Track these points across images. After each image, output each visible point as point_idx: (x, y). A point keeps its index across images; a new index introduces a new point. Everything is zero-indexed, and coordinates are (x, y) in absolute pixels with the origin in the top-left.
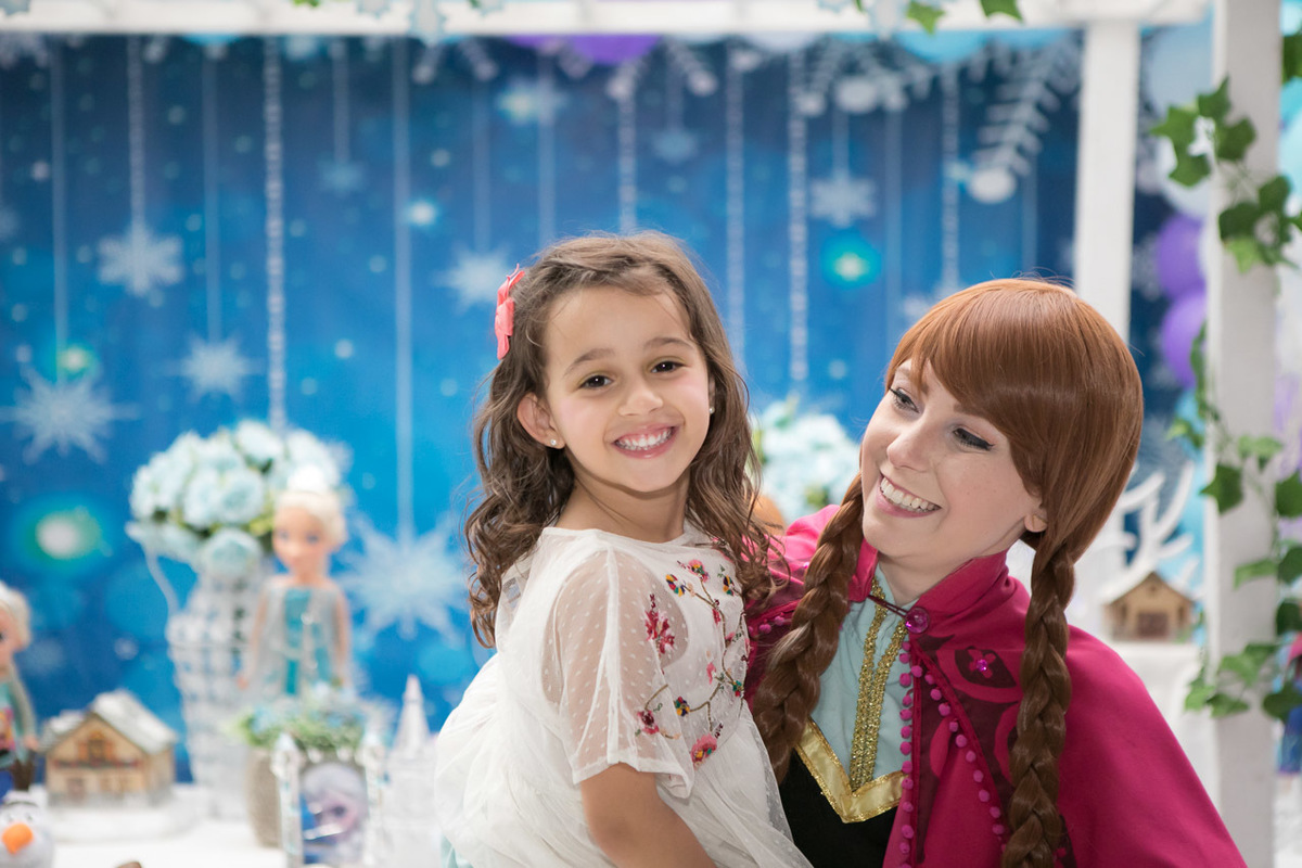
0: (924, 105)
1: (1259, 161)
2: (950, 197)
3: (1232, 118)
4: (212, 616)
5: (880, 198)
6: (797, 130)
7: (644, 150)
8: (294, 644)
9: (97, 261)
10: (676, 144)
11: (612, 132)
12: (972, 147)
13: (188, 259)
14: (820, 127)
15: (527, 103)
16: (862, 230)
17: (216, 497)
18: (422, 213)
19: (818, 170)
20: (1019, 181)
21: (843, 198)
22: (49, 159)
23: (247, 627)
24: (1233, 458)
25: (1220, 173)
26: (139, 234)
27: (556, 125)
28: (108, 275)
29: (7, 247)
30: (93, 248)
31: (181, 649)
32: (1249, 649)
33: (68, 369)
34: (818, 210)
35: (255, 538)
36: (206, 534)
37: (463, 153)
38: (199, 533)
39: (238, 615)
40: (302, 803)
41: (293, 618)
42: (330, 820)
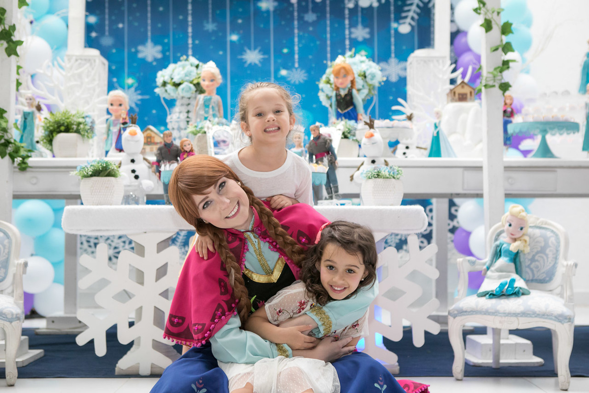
0: (384, 6)
2: (392, 32)
4: (180, 112)
5: (371, 33)
6: (347, 12)
7: (300, 18)
8: (207, 112)
9: (137, 52)
10: (310, 17)
11: (292, 13)
12: (399, 18)
13: (163, 52)
14: (354, 11)
15: (266, 4)
16: (367, 42)
17: (183, 73)
18: (234, 38)
19: (353, 25)
20: (413, 27)
21: (360, 33)
22: (123, 23)
23: (190, 115)
24: (489, 16)
26: (149, 44)
27: (275, 11)
28: (140, 56)
29: (110, 47)
30: (136, 48)
31: (171, 122)
32: (495, 69)
33: (128, 84)
34: (353, 36)
35: (194, 85)
36: (179, 84)
37: (247, 20)
38: (177, 85)
39: (188, 112)
40: (213, 138)
41: (206, 104)
42: (222, 144)
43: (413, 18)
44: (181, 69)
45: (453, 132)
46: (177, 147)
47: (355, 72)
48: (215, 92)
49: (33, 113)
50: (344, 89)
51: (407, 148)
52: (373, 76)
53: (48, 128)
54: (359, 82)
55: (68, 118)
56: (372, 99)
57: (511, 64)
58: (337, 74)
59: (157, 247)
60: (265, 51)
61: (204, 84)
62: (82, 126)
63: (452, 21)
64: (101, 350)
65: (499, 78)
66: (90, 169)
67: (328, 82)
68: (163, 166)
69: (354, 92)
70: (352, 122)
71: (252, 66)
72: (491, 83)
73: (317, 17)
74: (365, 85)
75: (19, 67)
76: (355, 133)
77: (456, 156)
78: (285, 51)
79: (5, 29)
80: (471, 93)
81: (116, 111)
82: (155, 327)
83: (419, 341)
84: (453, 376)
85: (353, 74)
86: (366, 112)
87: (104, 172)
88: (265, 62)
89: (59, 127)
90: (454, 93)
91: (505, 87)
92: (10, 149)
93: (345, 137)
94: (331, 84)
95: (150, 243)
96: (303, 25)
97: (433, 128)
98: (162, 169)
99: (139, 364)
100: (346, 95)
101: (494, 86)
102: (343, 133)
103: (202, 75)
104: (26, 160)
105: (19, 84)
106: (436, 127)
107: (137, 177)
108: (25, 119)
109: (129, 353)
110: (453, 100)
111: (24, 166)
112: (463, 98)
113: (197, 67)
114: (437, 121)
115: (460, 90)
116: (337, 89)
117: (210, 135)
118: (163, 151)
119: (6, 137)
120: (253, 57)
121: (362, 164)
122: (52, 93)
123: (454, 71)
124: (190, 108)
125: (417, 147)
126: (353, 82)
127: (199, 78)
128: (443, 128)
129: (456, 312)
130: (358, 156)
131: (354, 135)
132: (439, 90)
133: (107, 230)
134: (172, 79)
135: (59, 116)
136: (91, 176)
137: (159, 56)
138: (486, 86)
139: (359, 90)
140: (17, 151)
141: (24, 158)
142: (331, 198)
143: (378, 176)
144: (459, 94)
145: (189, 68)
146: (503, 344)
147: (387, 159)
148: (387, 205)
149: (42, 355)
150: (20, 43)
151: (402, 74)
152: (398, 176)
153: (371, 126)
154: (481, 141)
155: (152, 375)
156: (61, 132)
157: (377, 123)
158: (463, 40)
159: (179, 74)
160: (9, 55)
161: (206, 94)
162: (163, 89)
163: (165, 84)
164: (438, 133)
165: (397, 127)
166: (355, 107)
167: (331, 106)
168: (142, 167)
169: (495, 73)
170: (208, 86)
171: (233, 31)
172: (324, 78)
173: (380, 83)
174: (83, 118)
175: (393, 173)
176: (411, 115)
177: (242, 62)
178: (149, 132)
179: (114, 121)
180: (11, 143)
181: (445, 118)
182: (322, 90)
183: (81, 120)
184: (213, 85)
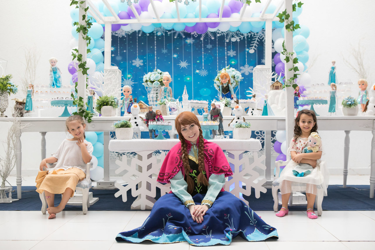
0: (242, 41)
1: (290, 19)
2: (246, 53)
3: (287, 14)
5: (237, 53)
6: (226, 44)
7: (205, 47)
10: (209, 46)
11: (201, 44)
12: (249, 47)
13: (144, 63)
14: (229, 44)
15: (189, 41)
16: (235, 57)
18: (175, 56)
19: (228, 50)
20: (255, 50)
21: (232, 53)
22: (126, 50)
24: (288, 56)
25: (286, 21)
26: (138, 59)
27: (193, 44)
28: (133, 64)
29: (120, 61)
30: (132, 61)
31: (149, 98)
32: (291, 78)
33: (128, 77)
34: (228, 55)
35: (160, 82)
36: (153, 82)
37: (181, 48)
38: (152, 82)
39: (157, 93)
40: (169, 107)
41: (165, 91)
42: (173, 110)
43: (255, 47)
44: (154, 75)
45: (272, 103)
46: (154, 113)
47: (230, 76)
48: (169, 85)
49: (92, 97)
50: (225, 84)
51: (253, 109)
52: (238, 77)
53: (99, 103)
54: (232, 80)
55: (107, 99)
56: (237, 87)
57: (298, 76)
58: (222, 78)
59: (148, 157)
60: (189, 62)
61: (164, 82)
62: (113, 103)
63: (273, 48)
64: (125, 199)
65: (293, 82)
66: (120, 125)
67: (218, 80)
68: (149, 122)
69: (230, 85)
70: (229, 99)
71: (183, 69)
72: (289, 84)
73: (212, 46)
74: (235, 81)
75: (87, 78)
76: (230, 104)
77: (274, 115)
78: (198, 62)
79: (82, 63)
80: (281, 86)
81: (127, 94)
82: (147, 190)
83: (258, 196)
84: (274, 210)
85: (229, 77)
86: (235, 93)
87: (125, 125)
88: (189, 67)
89: (103, 103)
90: (274, 86)
91: (295, 86)
92: (84, 114)
93: (226, 106)
94: (219, 81)
95: (144, 155)
96: (206, 50)
97: (264, 102)
98: (149, 123)
99: (140, 205)
100: (226, 87)
101: (290, 86)
102: (225, 105)
103: (163, 78)
104: (91, 118)
105: (87, 85)
106: (265, 102)
107: (137, 125)
108: (89, 99)
109: (136, 200)
110: (273, 89)
111: (90, 121)
112: (277, 88)
113: (161, 74)
114: (266, 99)
115: (276, 85)
116: (222, 84)
117: (168, 105)
118: (149, 115)
119: (83, 109)
120: (183, 64)
121: (234, 119)
122: (99, 87)
123: (273, 75)
124: (158, 92)
125: (257, 109)
126: (229, 81)
127: (162, 79)
128: (269, 102)
129: (275, 184)
130: (232, 115)
131: (230, 105)
132: (267, 83)
133: (127, 150)
134: (150, 79)
135: (103, 98)
136: (120, 127)
137: (142, 64)
138: (286, 86)
139: (232, 84)
140: (87, 114)
141: (90, 118)
142: (220, 134)
143: (241, 126)
144: (276, 86)
145: (157, 74)
146: (293, 196)
147: (244, 117)
148: (244, 139)
149: (98, 200)
150: (88, 68)
151: (250, 71)
152: (249, 127)
153: (237, 102)
154: (285, 107)
155: (146, 210)
156: (104, 105)
157: (240, 101)
158: (278, 57)
159: (153, 77)
160: (84, 74)
161: (165, 86)
162: (146, 83)
163: (147, 81)
164: (266, 104)
165: (249, 103)
166: (230, 92)
167: (219, 90)
168: (139, 121)
169: (291, 80)
170: (166, 83)
171: (174, 53)
172: (216, 78)
173: (241, 80)
174: (114, 99)
175: (247, 125)
176: (255, 95)
177: (179, 67)
178: (140, 103)
179: (125, 98)
180: (85, 111)
181: (269, 97)
182: (215, 83)
183: (113, 100)
184: (168, 82)
